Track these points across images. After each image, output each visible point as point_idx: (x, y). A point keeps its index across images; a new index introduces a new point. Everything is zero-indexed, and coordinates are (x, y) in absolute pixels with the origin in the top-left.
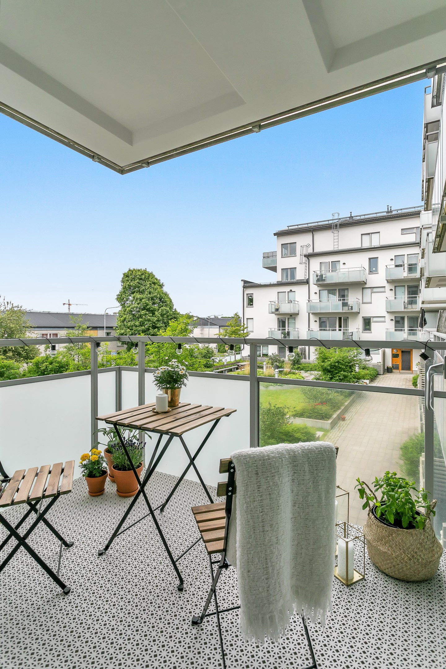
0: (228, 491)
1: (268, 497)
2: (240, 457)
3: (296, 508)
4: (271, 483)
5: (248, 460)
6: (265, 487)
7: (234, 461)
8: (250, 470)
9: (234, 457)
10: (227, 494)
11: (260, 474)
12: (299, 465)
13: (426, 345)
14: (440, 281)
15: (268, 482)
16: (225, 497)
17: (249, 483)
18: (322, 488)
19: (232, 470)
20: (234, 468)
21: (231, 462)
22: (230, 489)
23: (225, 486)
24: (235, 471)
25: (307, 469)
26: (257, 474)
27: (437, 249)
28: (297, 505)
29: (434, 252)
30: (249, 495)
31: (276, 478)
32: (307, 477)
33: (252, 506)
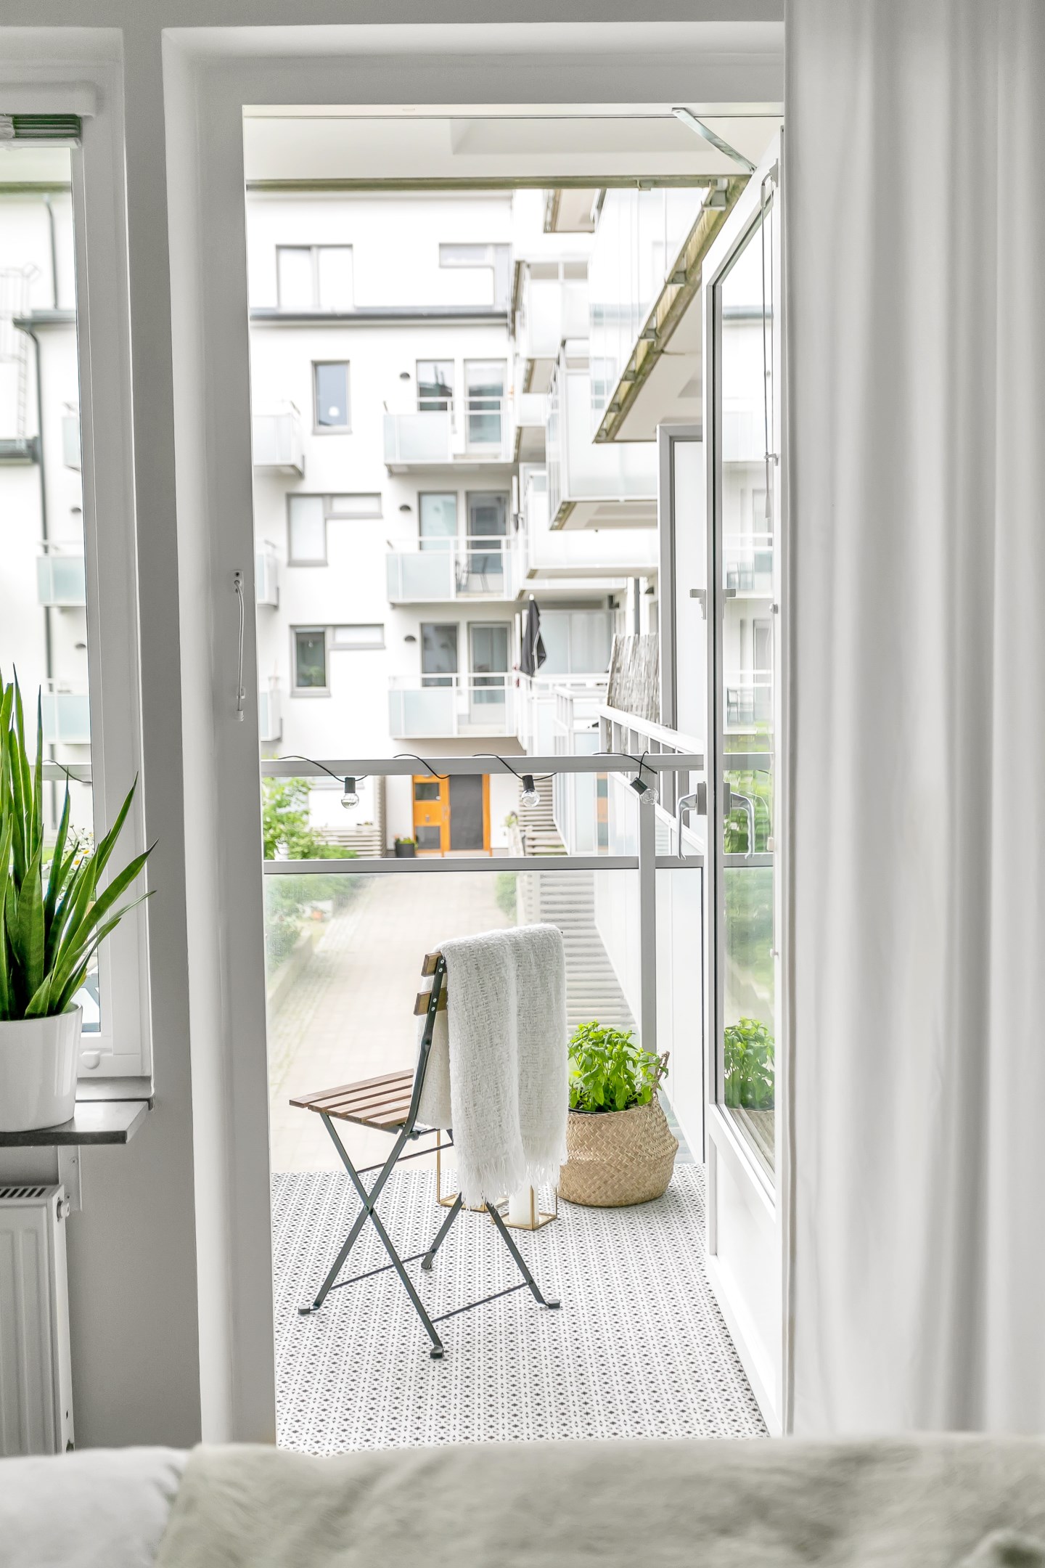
0: (430, 1004)
1: (495, 997)
2: (452, 949)
3: (521, 1017)
4: (498, 979)
5: (464, 950)
6: (490, 985)
7: (445, 955)
8: (469, 963)
9: (444, 949)
10: (429, 1010)
11: (482, 968)
12: (524, 955)
13: (641, 764)
14: (600, 511)
15: (494, 977)
16: (426, 1016)
17: (468, 983)
18: (552, 986)
19: (441, 970)
20: (444, 966)
21: (440, 957)
22: (435, 1000)
23: (429, 996)
24: (445, 970)
25: (533, 961)
26: (478, 968)
27: (607, 434)
28: (522, 1013)
29: (598, 440)
30: (470, 999)
31: (503, 971)
32: (534, 971)
33: (475, 1013)
